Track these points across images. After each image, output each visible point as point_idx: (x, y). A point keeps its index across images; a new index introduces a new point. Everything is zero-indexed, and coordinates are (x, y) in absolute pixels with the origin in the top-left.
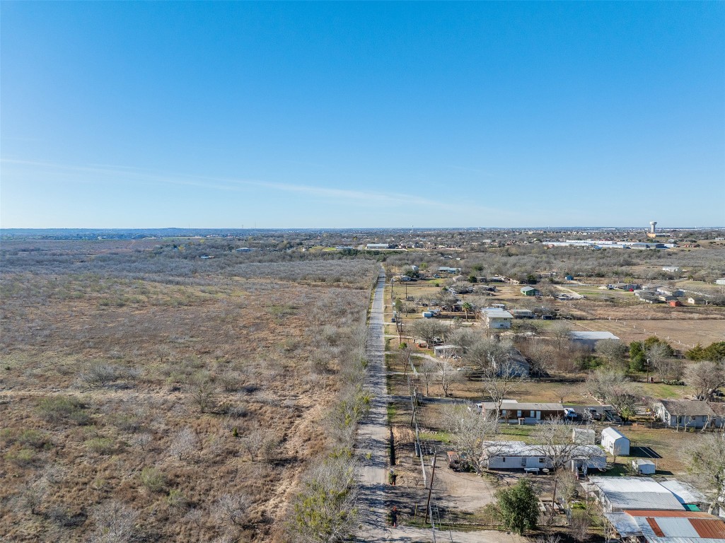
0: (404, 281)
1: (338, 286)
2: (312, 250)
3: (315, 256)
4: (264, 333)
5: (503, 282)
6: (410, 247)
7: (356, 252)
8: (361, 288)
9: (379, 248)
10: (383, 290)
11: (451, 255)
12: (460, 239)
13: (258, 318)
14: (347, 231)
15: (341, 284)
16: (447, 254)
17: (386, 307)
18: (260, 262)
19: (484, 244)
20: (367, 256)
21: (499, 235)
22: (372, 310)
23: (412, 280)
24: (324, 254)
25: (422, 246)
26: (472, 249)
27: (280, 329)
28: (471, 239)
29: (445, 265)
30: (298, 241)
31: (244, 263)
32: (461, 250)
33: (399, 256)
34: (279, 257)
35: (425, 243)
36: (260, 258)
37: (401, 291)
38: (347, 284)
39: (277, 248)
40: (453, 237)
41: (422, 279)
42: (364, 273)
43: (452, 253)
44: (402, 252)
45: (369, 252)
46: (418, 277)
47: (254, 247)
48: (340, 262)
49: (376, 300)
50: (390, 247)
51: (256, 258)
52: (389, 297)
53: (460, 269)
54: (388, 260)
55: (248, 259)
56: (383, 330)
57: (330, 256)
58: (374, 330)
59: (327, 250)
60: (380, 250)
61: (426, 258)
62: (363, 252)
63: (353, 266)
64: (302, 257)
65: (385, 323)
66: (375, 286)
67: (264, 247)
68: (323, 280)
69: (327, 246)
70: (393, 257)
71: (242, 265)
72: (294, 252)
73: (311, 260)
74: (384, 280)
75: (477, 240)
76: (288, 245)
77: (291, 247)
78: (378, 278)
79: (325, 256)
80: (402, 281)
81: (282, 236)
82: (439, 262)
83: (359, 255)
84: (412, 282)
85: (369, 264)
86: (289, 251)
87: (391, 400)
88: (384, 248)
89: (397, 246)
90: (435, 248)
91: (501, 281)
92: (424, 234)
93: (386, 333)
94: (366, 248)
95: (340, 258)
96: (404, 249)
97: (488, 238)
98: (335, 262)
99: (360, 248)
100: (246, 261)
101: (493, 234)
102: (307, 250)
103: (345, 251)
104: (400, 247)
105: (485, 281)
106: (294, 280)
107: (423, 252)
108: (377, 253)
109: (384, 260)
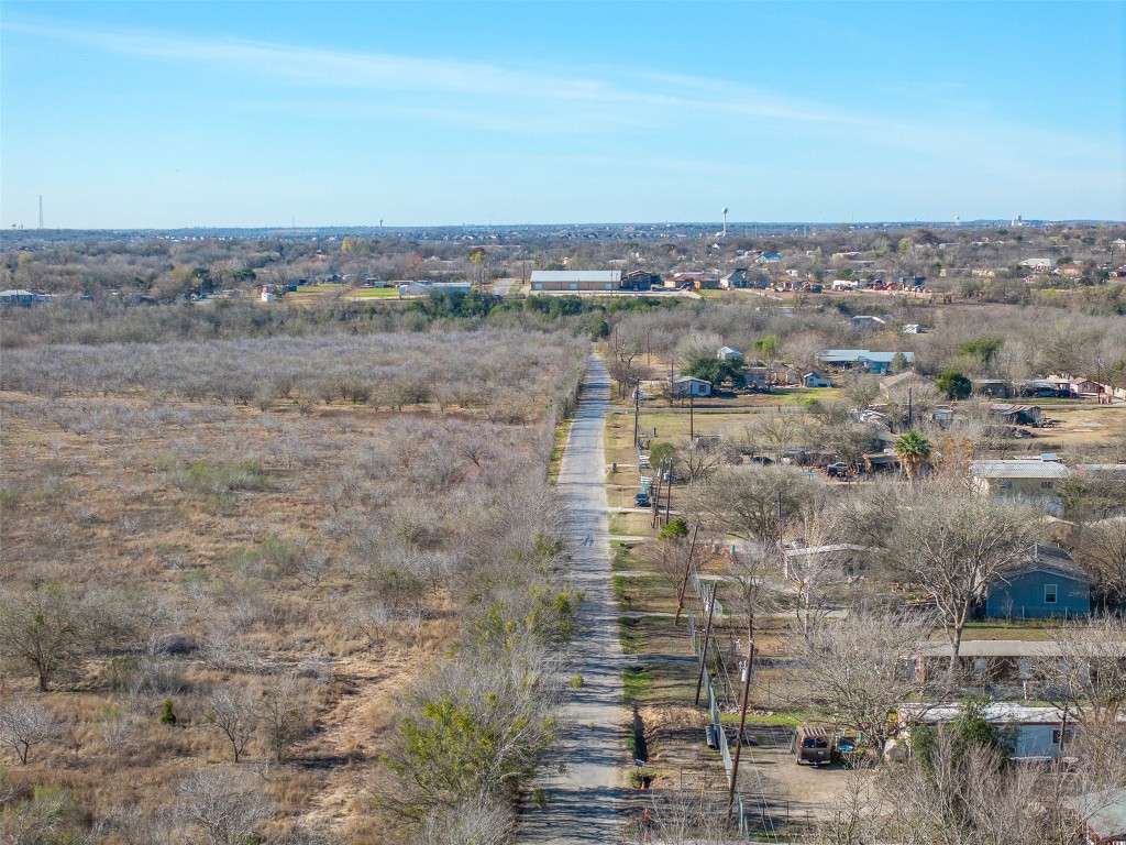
0: (682, 396)
1: (426, 414)
2: (301, 299)
3: (313, 318)
4: (171, 534)
5: (1075, 396)
6: (713, 285)
7: (486, 305)
8: (516, 420)
9: (581, 286)
10: (602, 423)
11: (881, 312)
12: (927, 255)
13: (139, 499)
14: (439, 233)
15: (435, 407)
16: (868, 310)
17: (615, 470)
18: (88, 339)
19: (1020, 272)
20: (534, 317)
21: (1090, 241)
22: (560, 479)
23: (714, 393)
24: (349, 315)
25: (762, 282)
26: (970, 292)
27: (229, 524)
28: (973, 257)
29: (852, 342)
30: (235, 265)
31: (23, 345)
32: (923, 295)
33: (663, 315)
34: (163, 323)
35: (777, 272)
36: (86, 327)
37: (673, 427)
38: (457, 408)
39: (154, 292)
40: (894, 248)
41: (755, 390)
42: (525, 370)
43: (888, 304)
44: (676, 302)
45: (539, 304)
46: (740, 381)
47: (55, 287)
48: (421, 339)
49: (574, 451)
50: (627, 284)
51: (69, 327)
52: (626, 442)
53: (909, 356)
54: (620, 330)
55: (37, 330)
56: (605, 525)
57: (378, 320)
58: (573, 526)
59: (367, 296)
60: (585, 295)
61: (775, 322)
62: (517, 304)
63: (475, 351)
64: (261, 323)
65: (610, 510)
66: (568, 412)
67: (94, 287)
68: (360, 396)
69: (359, 282)
70: (640, 319)
71: (20, 353)
72: (225, 305)
73: (300, 333)
74: (607, 394)
75: (997, 256)
76: (197, 281)
77: (210, 286)
78: (581, 388)
79: (356, 322)
80: (676, 396)
81: (162, 251)
82: (829, 332)
83: (497, 313)
84: (715, 401)
85: (542, 344)
86: (206, 303)
87: (634, 663)
88: (600, 286)
89: (656, 279)
90: (818, 290)
91: (1066, 393)
92: (777, 240)
93: (613, 531)
94: (526, 290)
95: (419, 328)
96: (685, 293)
97: (1041, 253)
98: (401, 338)
99: (501, 288)
100: (35, 338)
101: (1067, 237)
102: (278, 295)
103: (438, 299)
104: (669, 284)
105: (1005, 392)
106: (245, 397)
107: (766, 302)
108: (573, 307)
109: (605, 332)
